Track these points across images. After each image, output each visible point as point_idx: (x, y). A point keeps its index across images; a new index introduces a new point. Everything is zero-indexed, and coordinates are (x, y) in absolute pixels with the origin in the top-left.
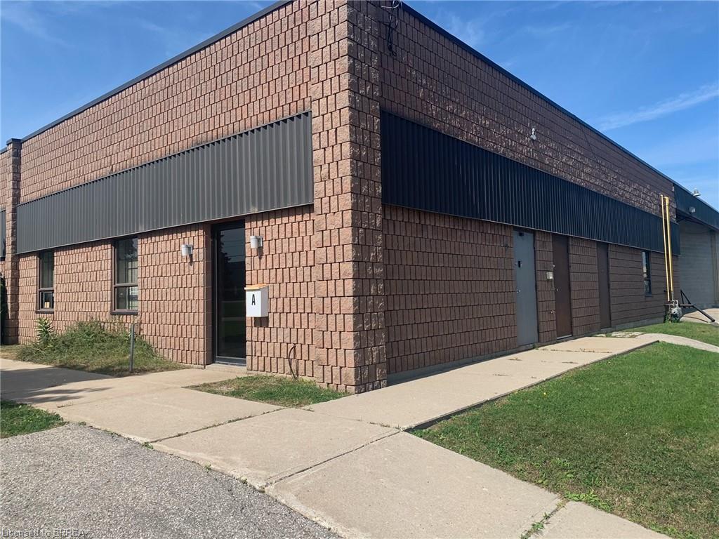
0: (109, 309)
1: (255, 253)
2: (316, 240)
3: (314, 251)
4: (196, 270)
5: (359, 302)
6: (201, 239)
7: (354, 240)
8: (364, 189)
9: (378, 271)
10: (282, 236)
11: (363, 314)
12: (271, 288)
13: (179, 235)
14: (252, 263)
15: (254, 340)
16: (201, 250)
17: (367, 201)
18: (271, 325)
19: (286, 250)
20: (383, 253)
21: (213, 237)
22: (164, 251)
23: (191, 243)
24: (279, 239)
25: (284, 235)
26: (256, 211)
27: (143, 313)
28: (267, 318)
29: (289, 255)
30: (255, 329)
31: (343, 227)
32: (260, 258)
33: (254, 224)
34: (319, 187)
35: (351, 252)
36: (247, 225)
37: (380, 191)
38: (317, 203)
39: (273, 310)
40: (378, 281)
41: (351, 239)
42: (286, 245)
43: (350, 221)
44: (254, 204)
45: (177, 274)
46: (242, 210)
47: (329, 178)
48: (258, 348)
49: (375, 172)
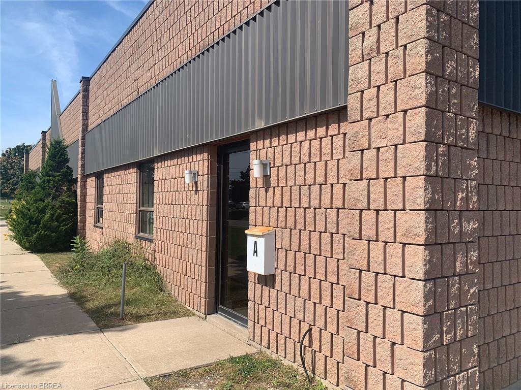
0: (134, 232)
1: (260, 184)
2: (350, 166)
3: (345, 184)
4: (200, 200)
5: (435, 292)
6: (206, 164)
7: (428, 168)
8: (450, 67)
9: (470, 226)
10: (295, 160)
11: (441, 313)
12: (279, 234)
13: (187, 159)
14: (257, 197)
15: (257, 302)
16: (205, 177)
17: (454, 91)
18: (278, 287)
19: (300, 180)
20: (479, 193)
21: (219, 162)
22: (174, 177)
23: (197, 169)
24: (291, 164)
25: (298, 159)
26: (263, 126)
27: (157, 241)
28: (274, 276)
29: (305, 189)
30: (258, 286)
31: (404, 143)
32: (267, 191)
33: (260, 143)
34: (358, 73)
35: (421, 192)
36: (253, 146)
37: (477, 76)
38: (353, 102)
39: (281, 266)
40: (469, 245)
41: (423, 166)
42: (300, 173)
43: (423, 130)
44: (260, 117)
45: (184, 203)
46: (246, 126)
47: (378, 52)
48: (262, 315)
49: (470, 37)
